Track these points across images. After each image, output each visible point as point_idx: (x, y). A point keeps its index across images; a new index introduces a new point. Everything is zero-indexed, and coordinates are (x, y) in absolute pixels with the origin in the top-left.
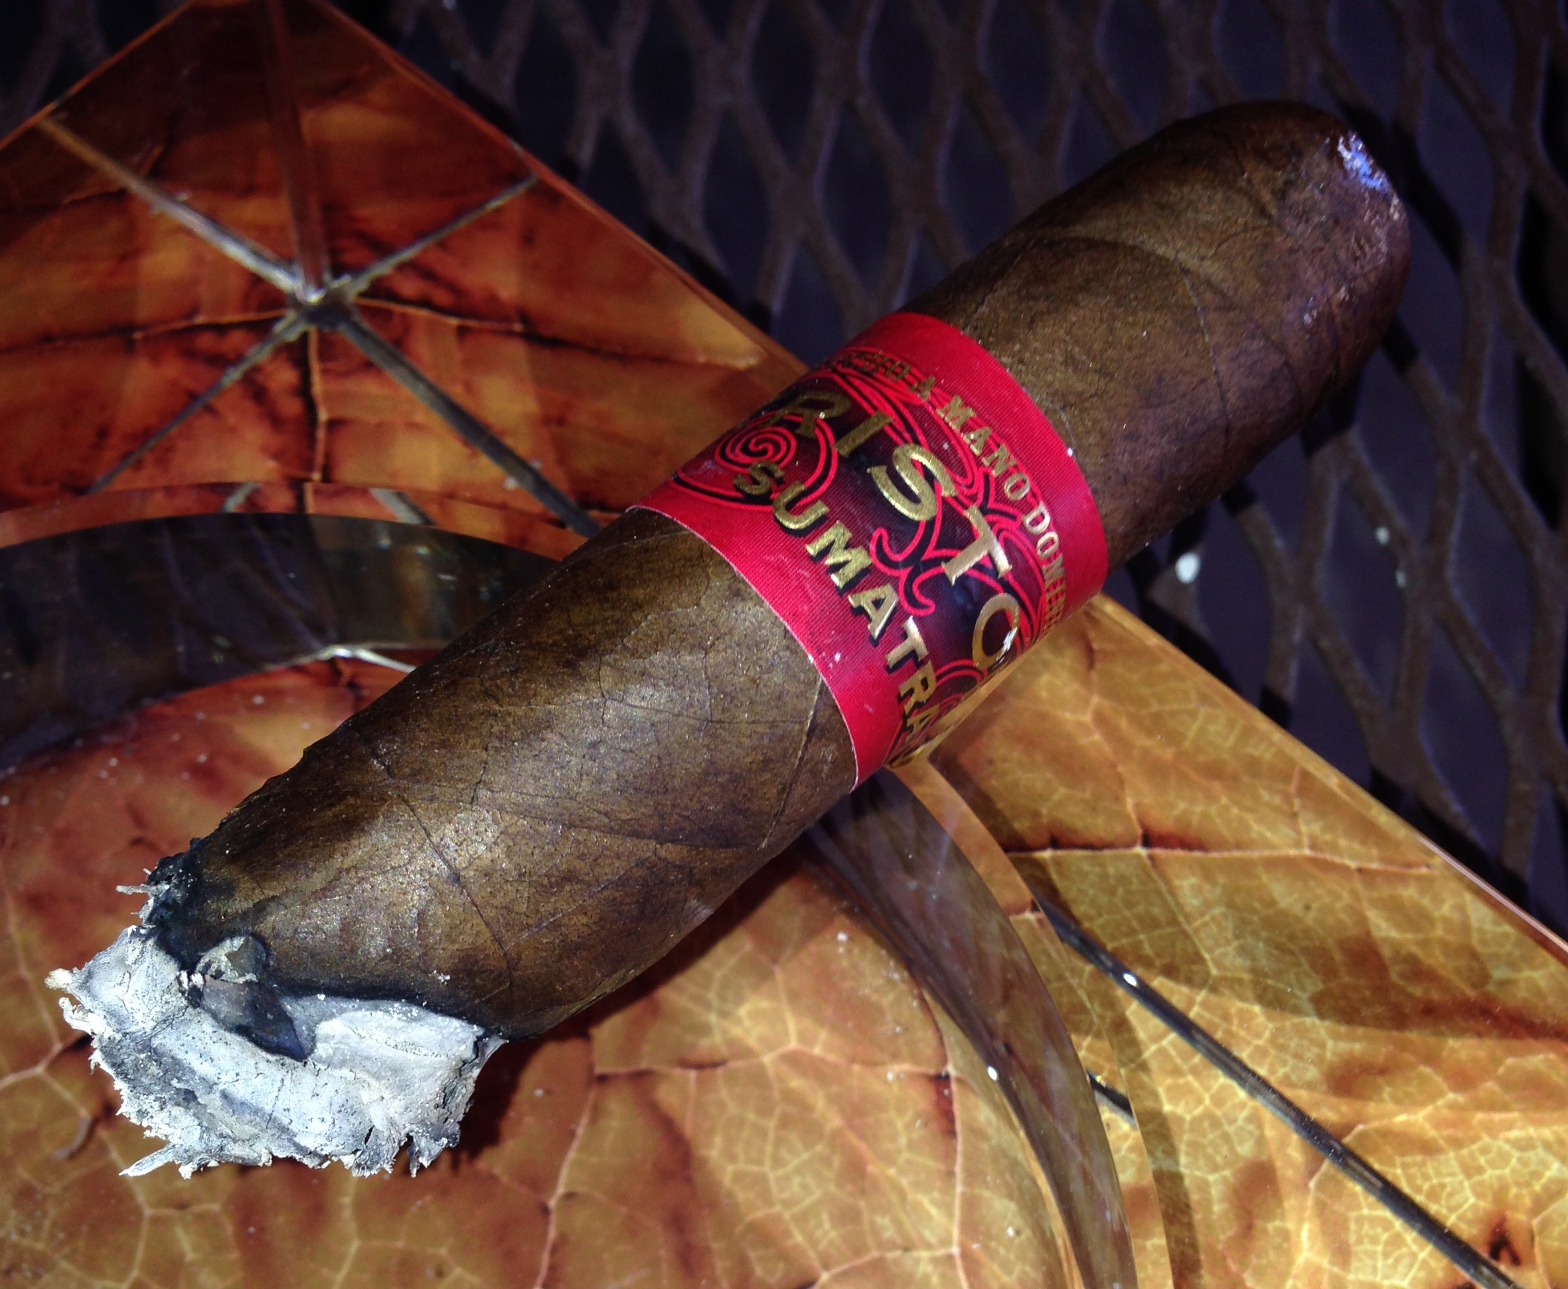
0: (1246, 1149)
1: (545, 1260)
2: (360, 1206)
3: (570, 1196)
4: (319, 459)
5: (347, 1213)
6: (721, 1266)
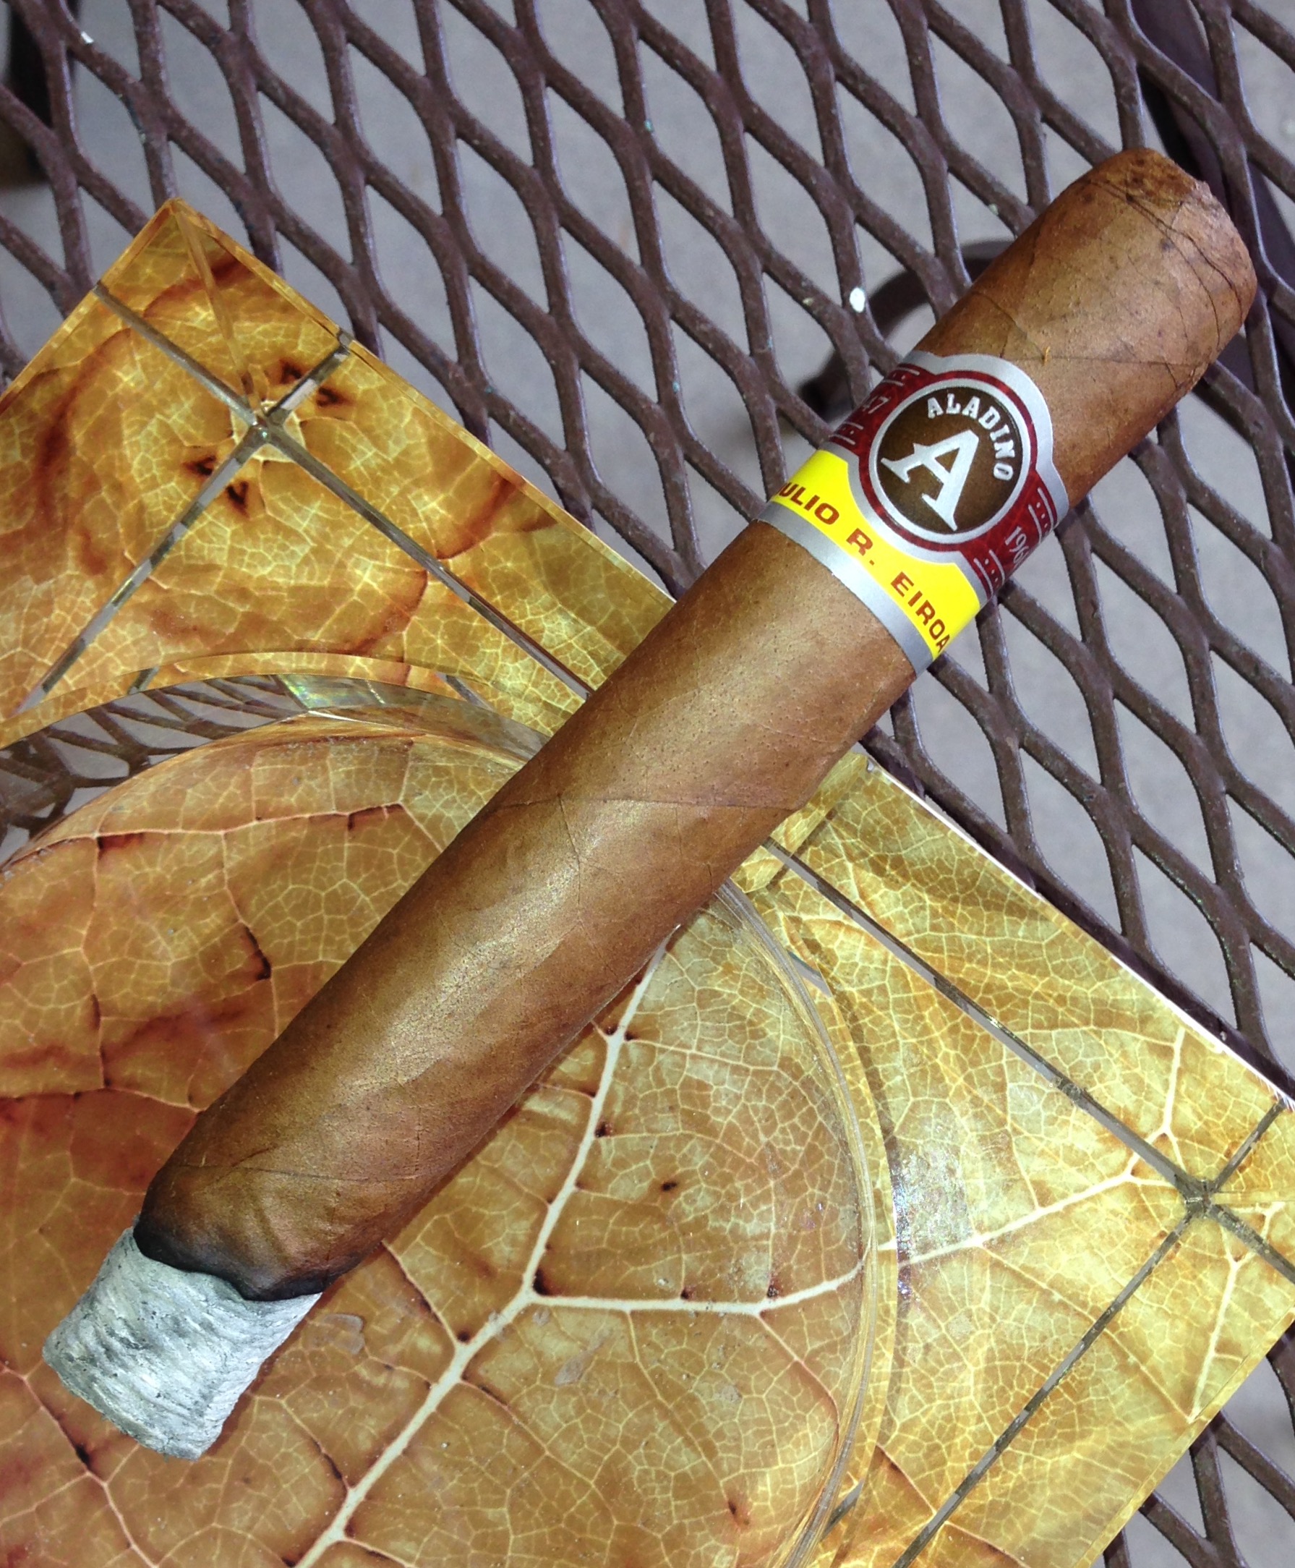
0: (144, 630)
6: (236, 991)
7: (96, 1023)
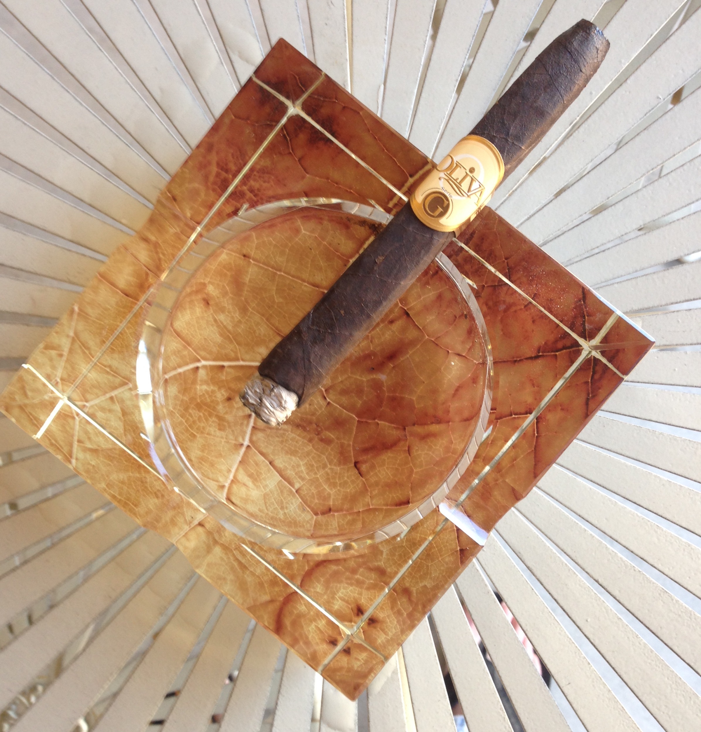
0: (389, 570)
1: (364, 420)
2: (374, 379)
3: (378, 424)
4: (545, 354)
5: (372, 377)
6: (365, 457)
7: (409, 447)
